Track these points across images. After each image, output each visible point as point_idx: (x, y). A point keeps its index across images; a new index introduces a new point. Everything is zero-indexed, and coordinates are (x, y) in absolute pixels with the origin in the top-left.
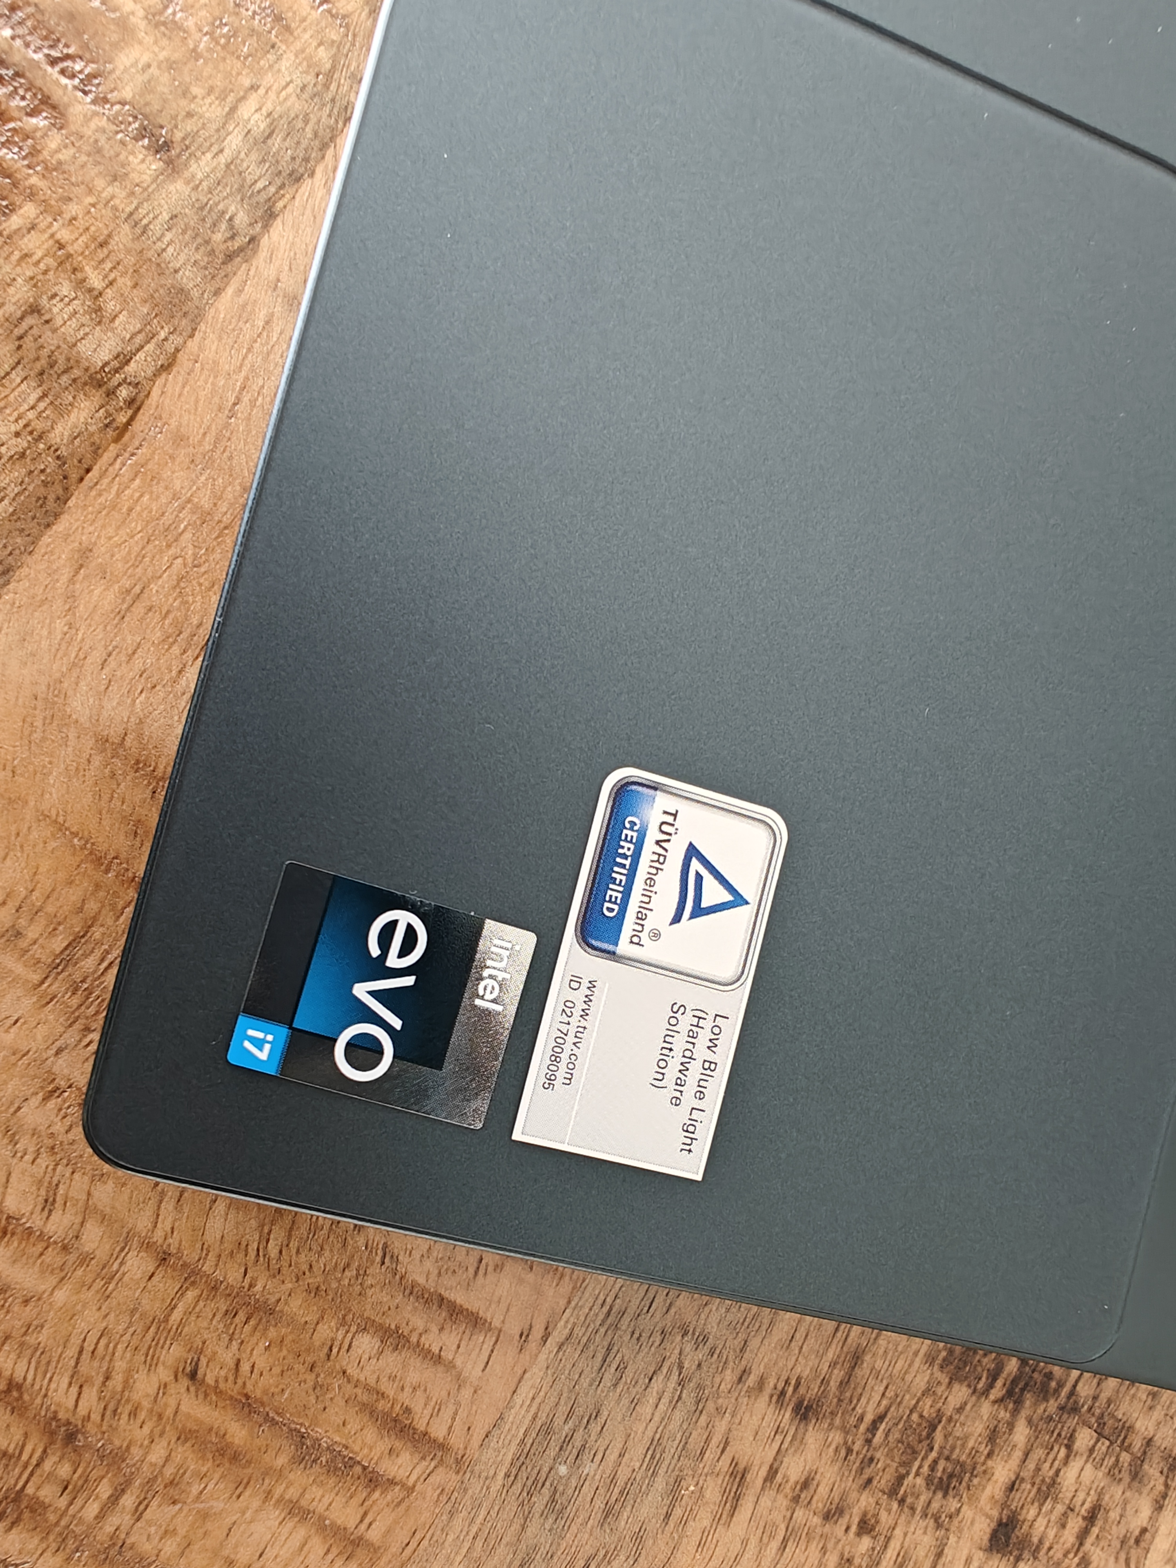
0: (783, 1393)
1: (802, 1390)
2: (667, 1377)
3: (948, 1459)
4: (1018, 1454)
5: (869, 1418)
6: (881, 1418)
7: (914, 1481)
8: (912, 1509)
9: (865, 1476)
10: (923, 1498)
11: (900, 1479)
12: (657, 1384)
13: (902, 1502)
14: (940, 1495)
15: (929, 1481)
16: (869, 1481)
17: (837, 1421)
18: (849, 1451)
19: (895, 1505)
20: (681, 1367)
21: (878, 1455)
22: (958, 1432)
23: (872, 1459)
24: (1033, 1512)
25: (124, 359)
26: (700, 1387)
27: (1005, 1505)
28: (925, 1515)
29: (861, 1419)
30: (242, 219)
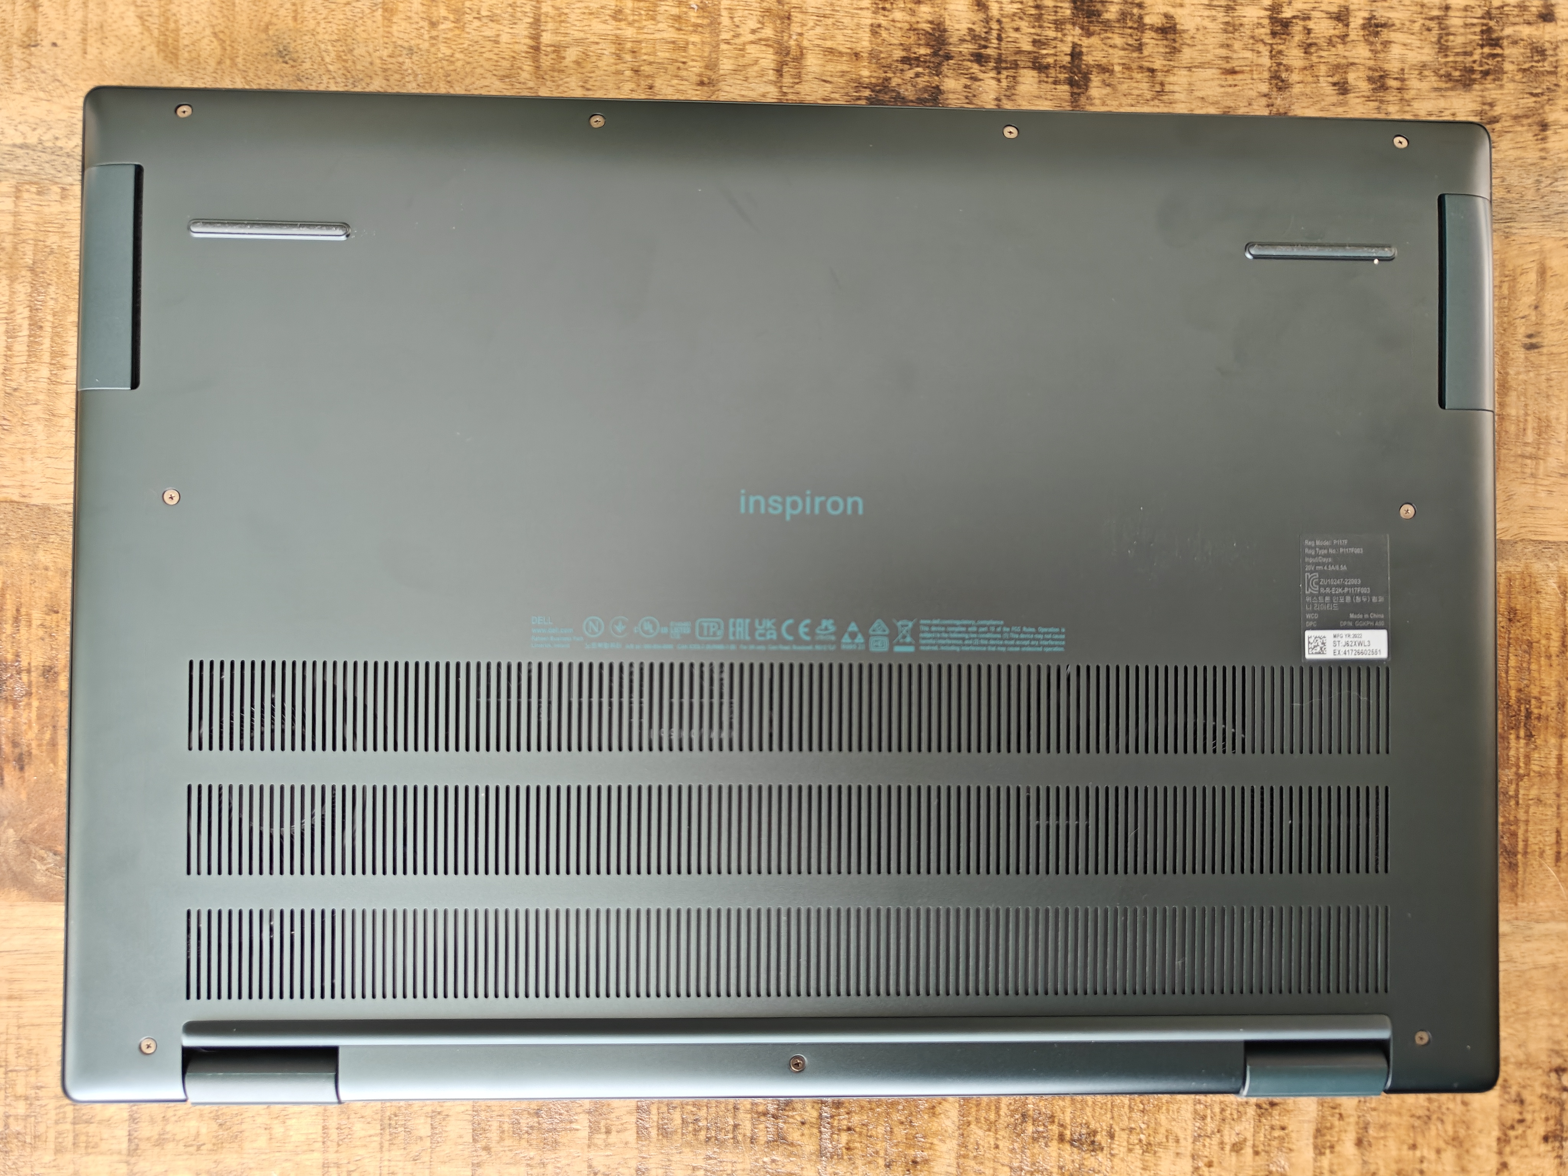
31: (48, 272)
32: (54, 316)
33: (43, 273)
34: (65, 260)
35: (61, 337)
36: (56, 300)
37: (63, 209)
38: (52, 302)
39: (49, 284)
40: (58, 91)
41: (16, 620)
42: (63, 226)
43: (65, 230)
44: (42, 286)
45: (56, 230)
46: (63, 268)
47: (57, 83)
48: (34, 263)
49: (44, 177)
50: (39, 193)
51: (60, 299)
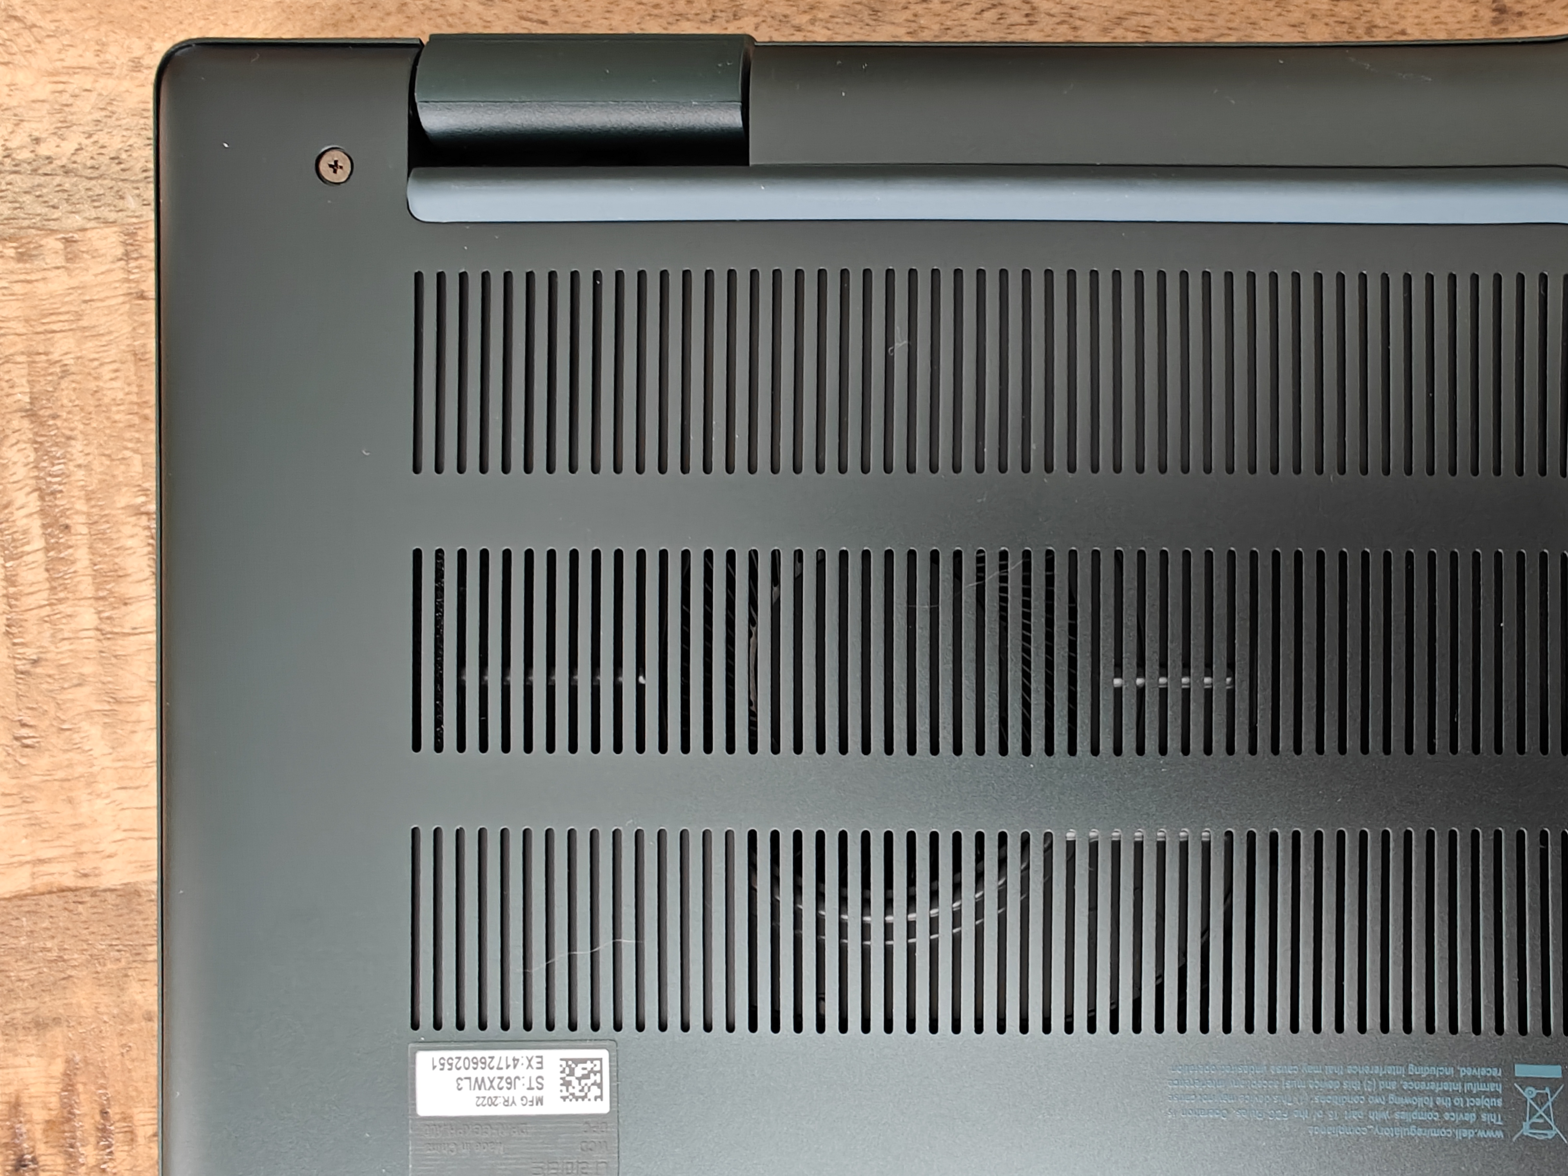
31: (64, 415)
32: (89, 500)
33: (55, 417)
34: (93, 385)
35: (108, 541)
36: (87, 467)
37: (74, 282)
38: (80, 474)
39: (69, 438)
40: (20, 41)
41: (104, 1132)
42: (79, 316)
43: (84, 323)
44: (56, 444)
45: (67, 326)
46: (92, 402)
47: (16, 25)
48: (33, 400)
49: (26, 223)
50: (22, 257)
51: (97, 466)
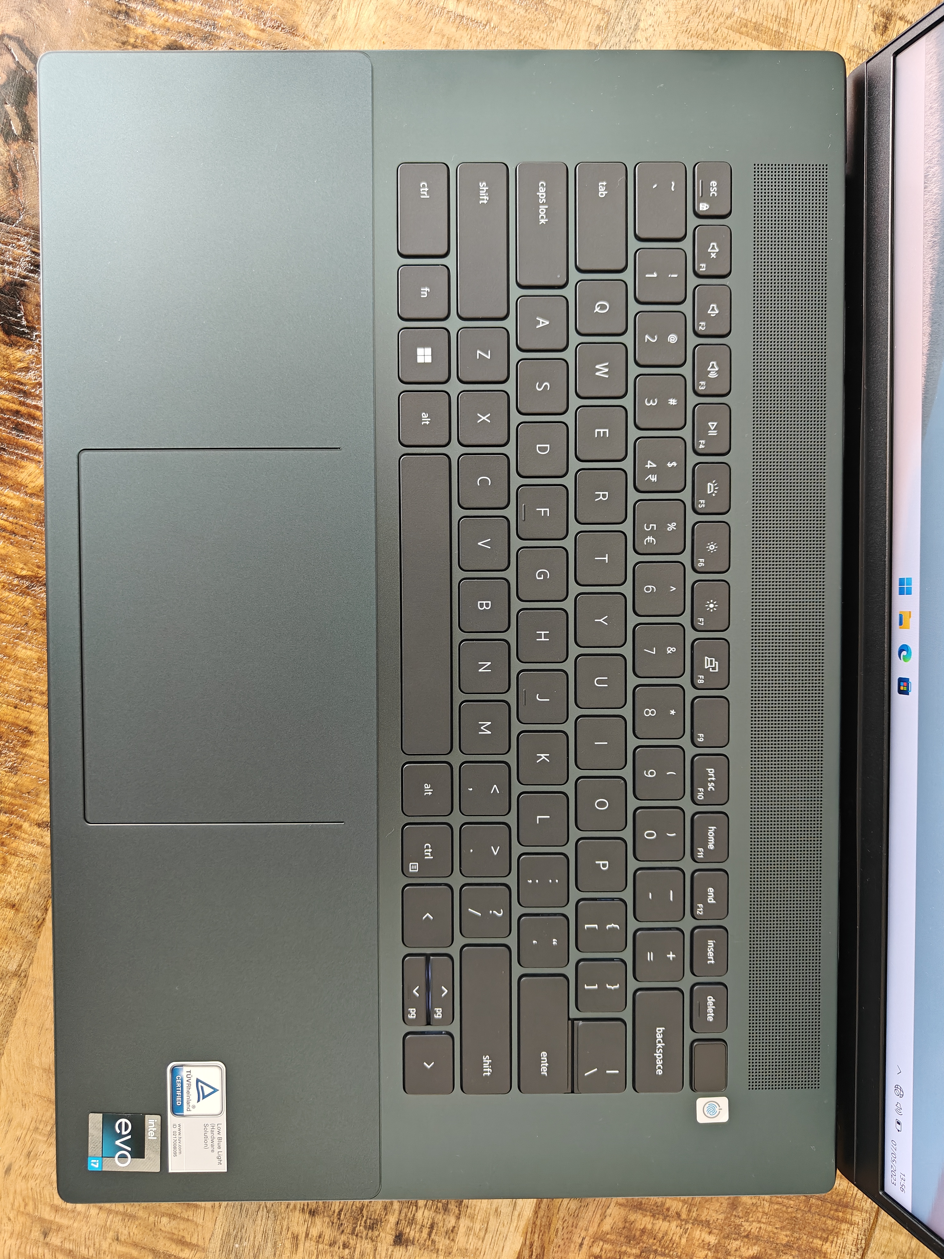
0: (303, 1208)
1: (310, 1207)
2: (263, 1211)
3: (370, 1219)
4: (397, 1212)
5: (337, 1211)
6: (341, 1210)
7: (360, 1228)
8: (361, 1237)
9: (341, 1230)
10: (365, 1233)
11: (354, 1229)
12: (260, 1213)
13: (357, 1236)
14: (370, 1231)
15: (365, 1227)
16: (343, 1231)
17: (325, 1214)
18: (333, 1223)
19: (355, 1237)
20: (266, 1207)
21: (344, 1222)
22: (372, 1209)
23: (342, 1224)
24: (408, 1230)
25: (20, 966)
26: (274, 1212)
27: (396, 1230)
28: (366, 1238)
29: (334, 1212)
30: (39, 915)
